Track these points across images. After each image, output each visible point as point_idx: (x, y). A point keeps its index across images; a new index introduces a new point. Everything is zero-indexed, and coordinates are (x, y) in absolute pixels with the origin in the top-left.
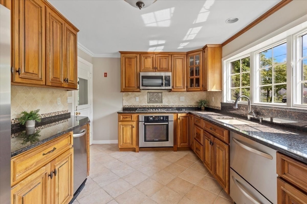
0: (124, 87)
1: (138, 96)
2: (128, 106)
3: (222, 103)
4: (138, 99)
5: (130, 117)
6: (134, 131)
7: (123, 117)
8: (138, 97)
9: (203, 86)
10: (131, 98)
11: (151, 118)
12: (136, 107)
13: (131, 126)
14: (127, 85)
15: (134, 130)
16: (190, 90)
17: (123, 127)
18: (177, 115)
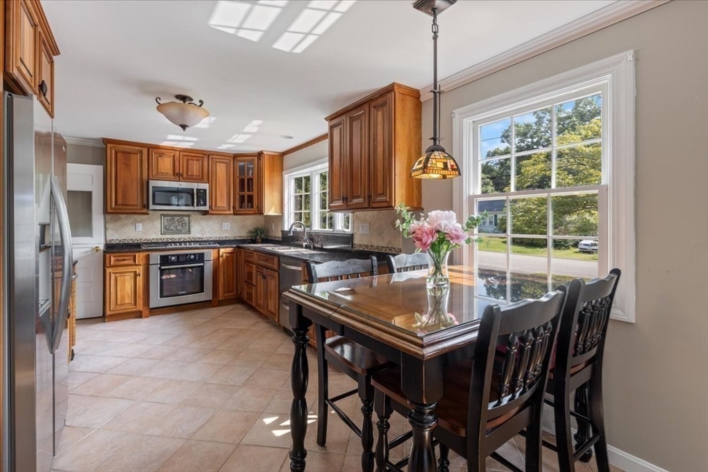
0: (113, 206)
1: (141, 221)
2: (118, 241)
3: (283, 232)
4: (140, 227)
5: (132, 258)
6: (140, 281)
7: (116, 259)
8: (141, 224)
9: (258, 207)
10: (125, 225)
11: (173, 258)
12: (136, 242)
13: (133, 274)
14: (120, 202)
15: (140, 280)
16: (238, 212)
17: (116, 278)
18: (219, 251)
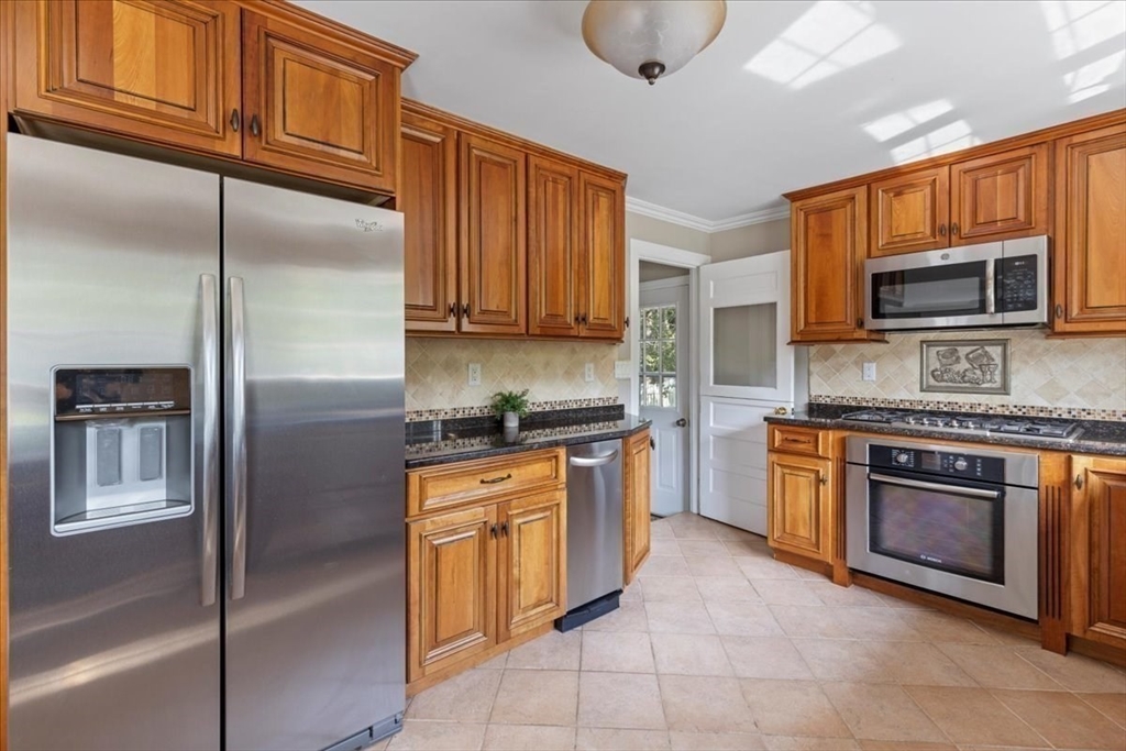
0: (802, 327)
1: (876, 358)
2: (828, 399)
4: (871, 370)
5: (812, 439)
6: (826, 496)
7: (786, 436)
8: (875, 364)
10: (843, 365)
11: (903, 458)
12: (865, 404)
13: (813, 476)
14: (812, 319)
15: (828, 492)
18: (1069, 462)
